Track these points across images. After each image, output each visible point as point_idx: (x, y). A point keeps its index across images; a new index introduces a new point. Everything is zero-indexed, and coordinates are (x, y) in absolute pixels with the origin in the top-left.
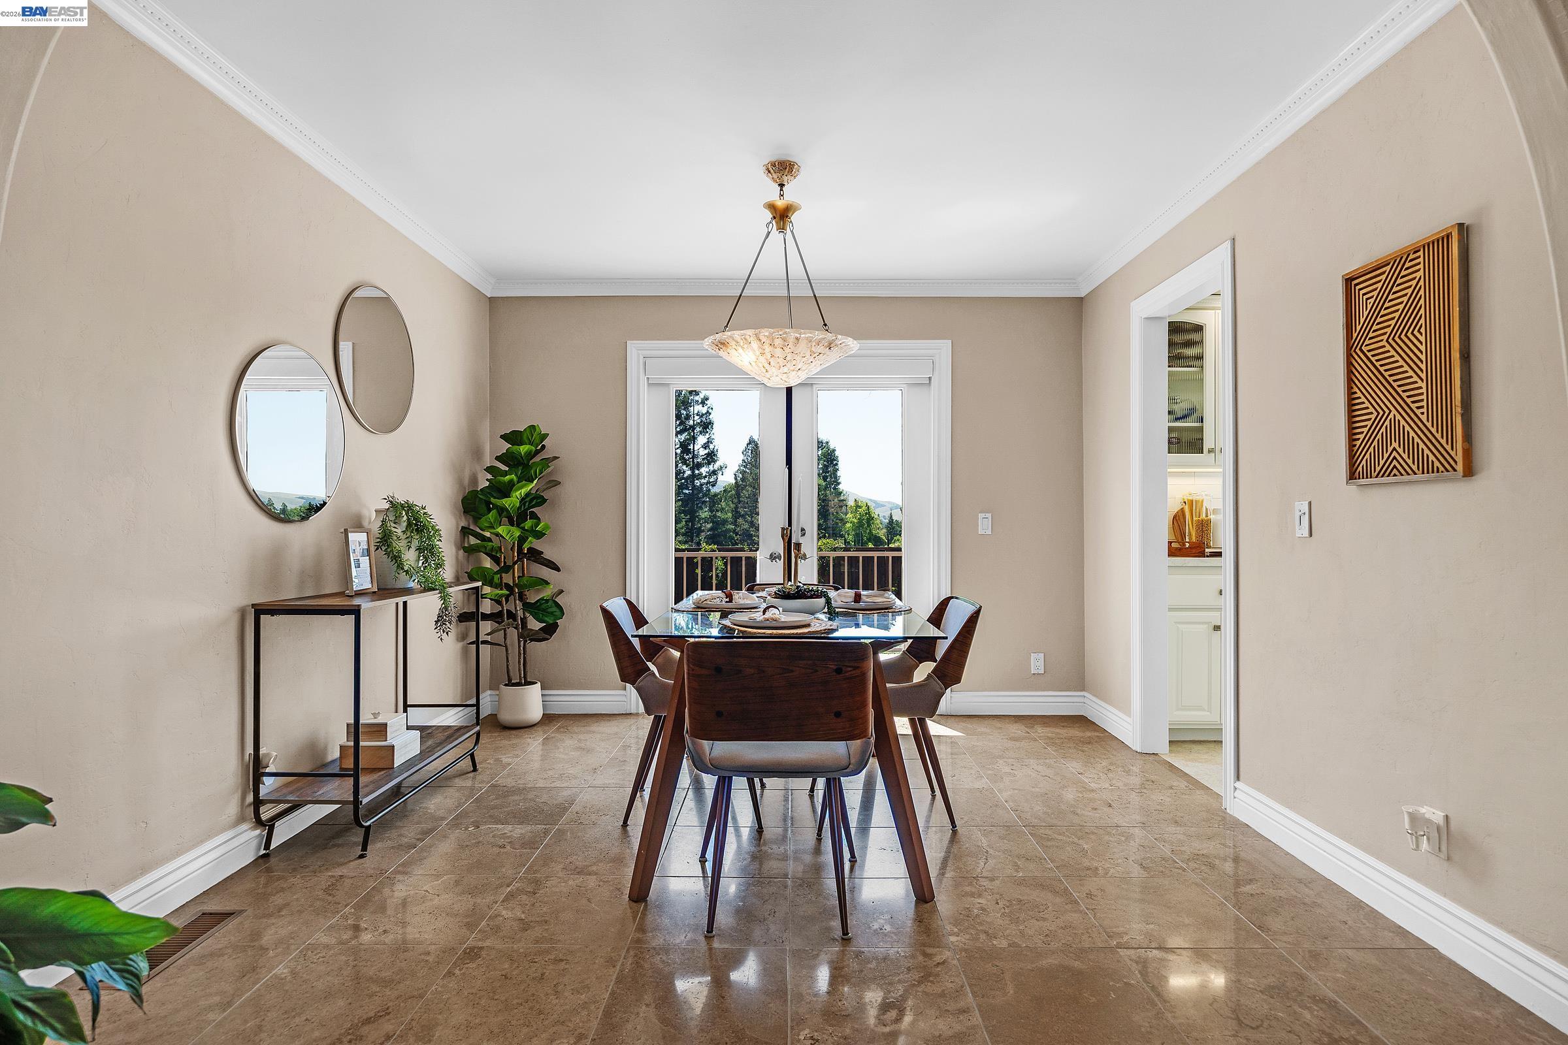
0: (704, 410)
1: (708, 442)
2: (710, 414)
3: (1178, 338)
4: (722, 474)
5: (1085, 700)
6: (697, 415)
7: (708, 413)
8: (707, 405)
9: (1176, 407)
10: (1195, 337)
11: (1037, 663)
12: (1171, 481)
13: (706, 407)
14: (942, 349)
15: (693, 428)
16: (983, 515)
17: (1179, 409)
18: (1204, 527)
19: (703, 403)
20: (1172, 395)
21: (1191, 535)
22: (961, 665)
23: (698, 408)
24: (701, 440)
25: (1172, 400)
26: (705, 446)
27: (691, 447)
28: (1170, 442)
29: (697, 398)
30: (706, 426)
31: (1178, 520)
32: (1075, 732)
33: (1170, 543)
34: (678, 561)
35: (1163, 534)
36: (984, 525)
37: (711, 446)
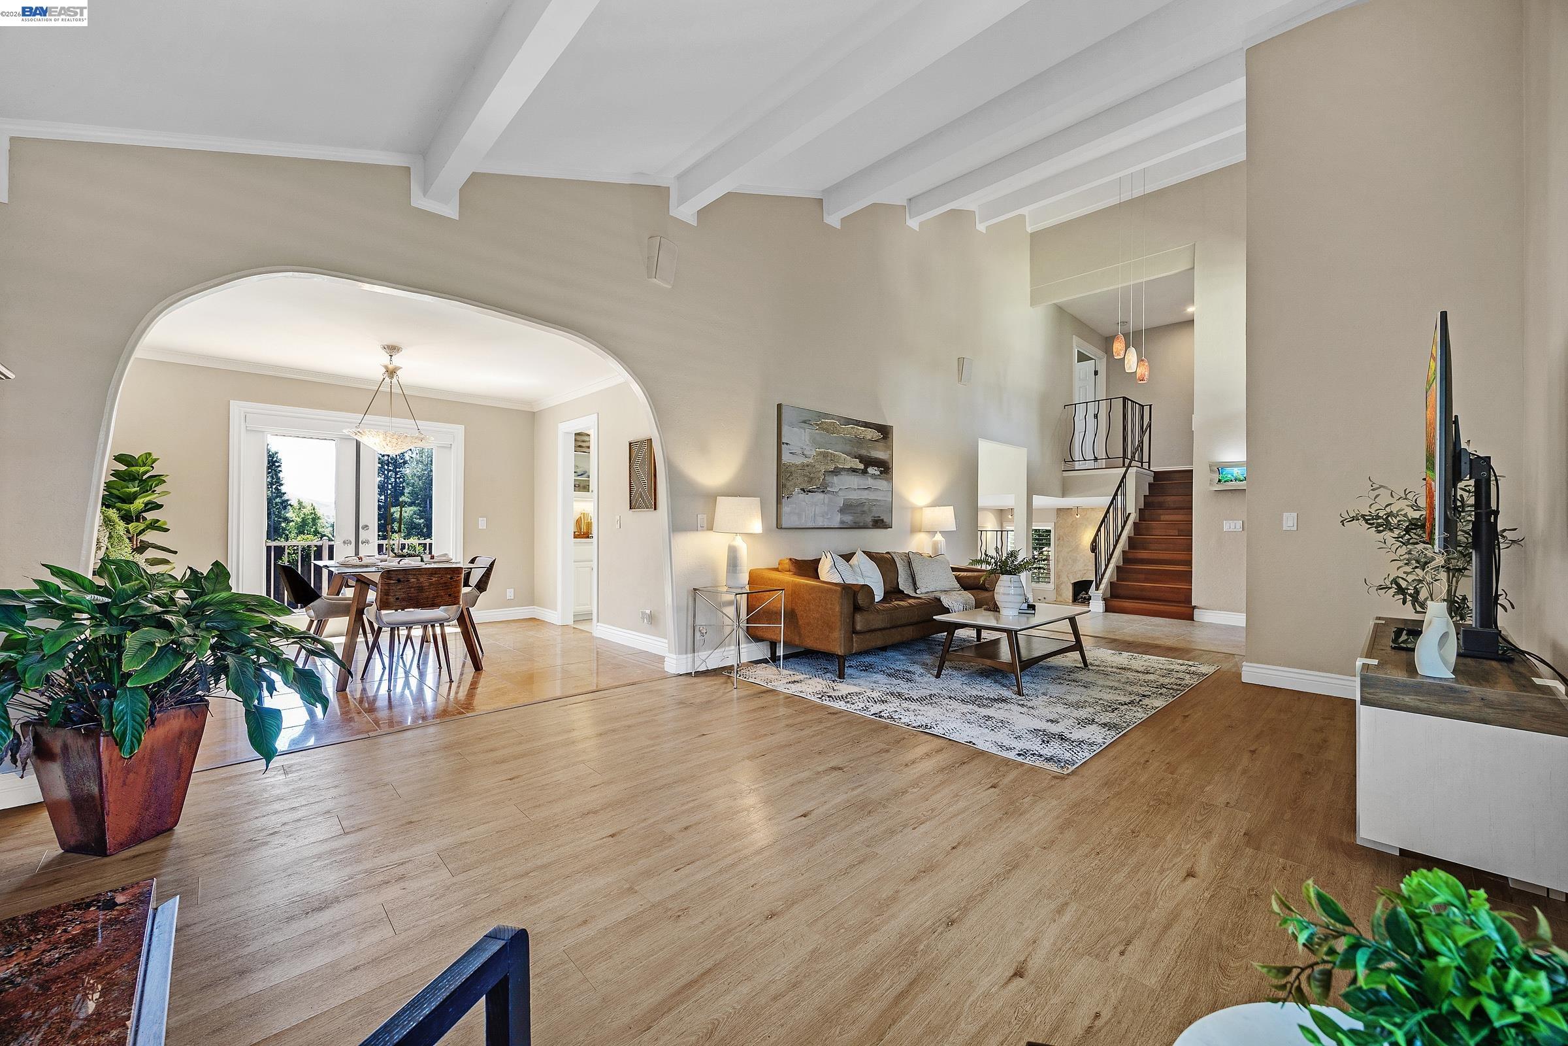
3: (580, 438)
5: (536, 610)
9: (578, 470)
10: (586, 438)
11: (510, 594)
12: (575, 503)
14: (459, 430)
16: (482, 519)
17: (580, 471)
18: (589, 525)
20: (577, 464)
21: (584, 529)
22: (486, 583)
25: (576, 466)
28: (575, 486)
31: (578, 522)
32: (531, 623)
33: (575, 532)
34: (269, 548)
35: (572, 529)
36: (482, 523)
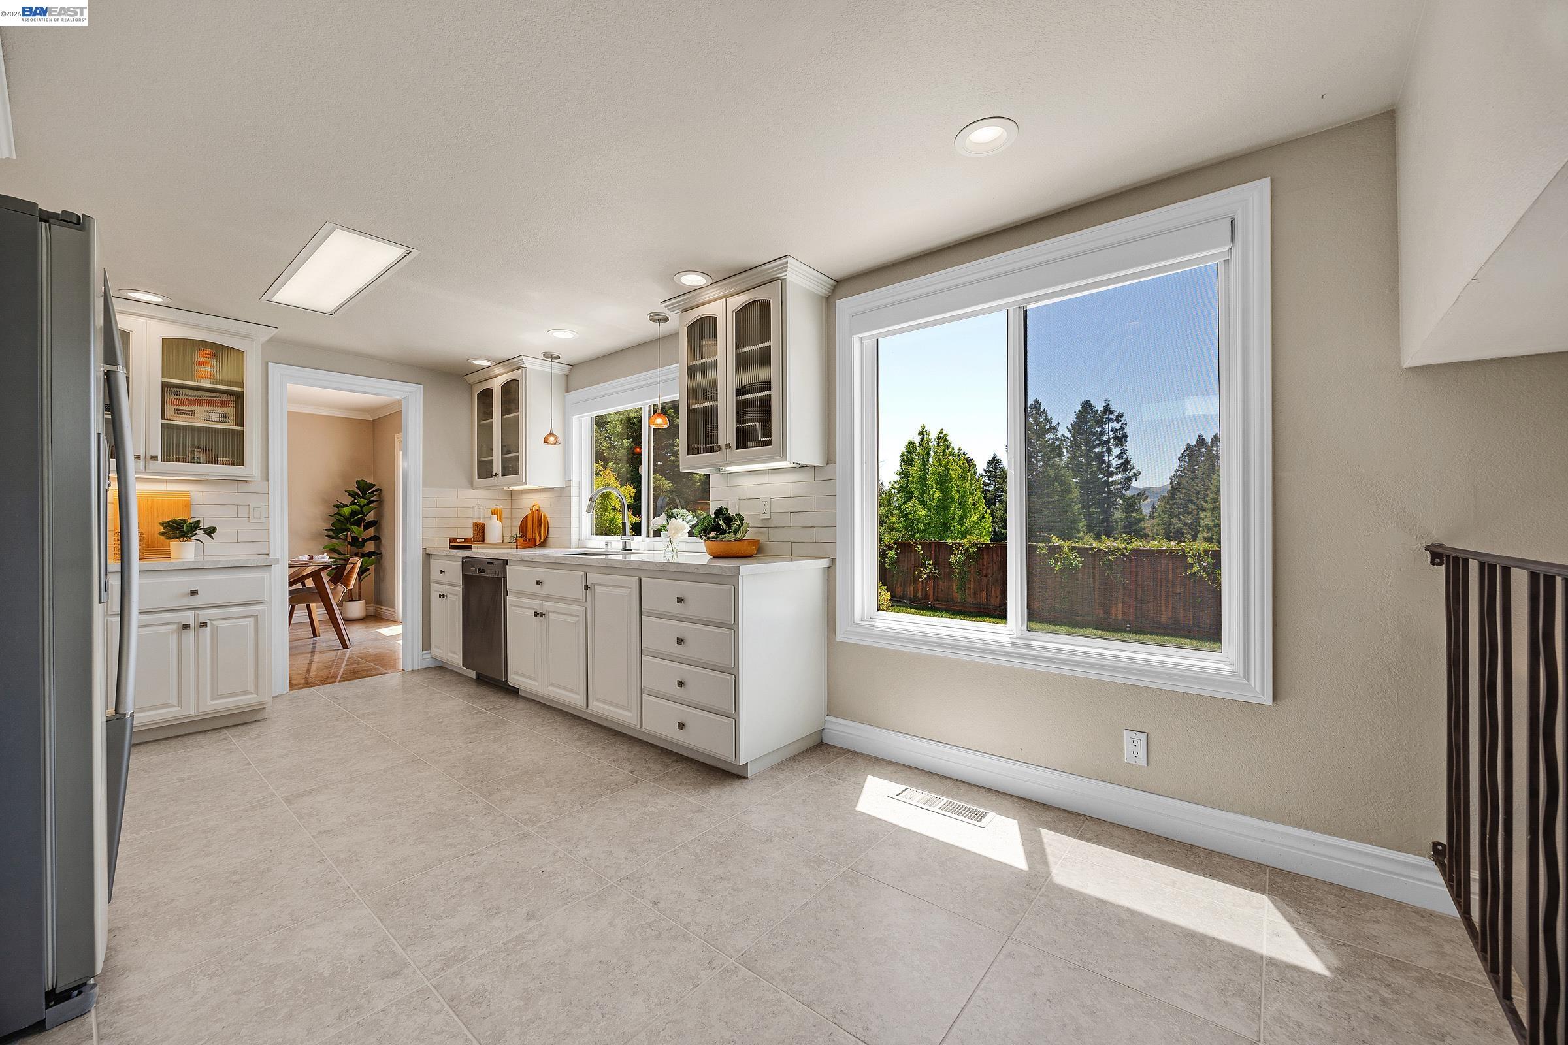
0: (1118, 426)
1: (1121, 453)
2: (1124, 429)
4: (1136, 480)
6: (1112, 431)
7: (1122, 428)
8: (1121, 421)
13: (1120, 423)
15: (1107, 442)
19: (1117, 420)
23: (1114, 425)
24: (1116, 451)
26: (1119, 457)
27: (1106, 458)
29: (1111, 416)
30: (1121, 439)
37: (1125, 456)
